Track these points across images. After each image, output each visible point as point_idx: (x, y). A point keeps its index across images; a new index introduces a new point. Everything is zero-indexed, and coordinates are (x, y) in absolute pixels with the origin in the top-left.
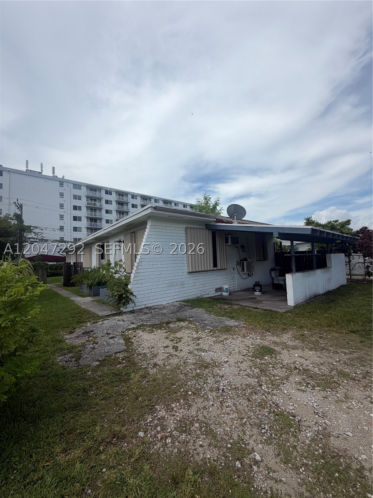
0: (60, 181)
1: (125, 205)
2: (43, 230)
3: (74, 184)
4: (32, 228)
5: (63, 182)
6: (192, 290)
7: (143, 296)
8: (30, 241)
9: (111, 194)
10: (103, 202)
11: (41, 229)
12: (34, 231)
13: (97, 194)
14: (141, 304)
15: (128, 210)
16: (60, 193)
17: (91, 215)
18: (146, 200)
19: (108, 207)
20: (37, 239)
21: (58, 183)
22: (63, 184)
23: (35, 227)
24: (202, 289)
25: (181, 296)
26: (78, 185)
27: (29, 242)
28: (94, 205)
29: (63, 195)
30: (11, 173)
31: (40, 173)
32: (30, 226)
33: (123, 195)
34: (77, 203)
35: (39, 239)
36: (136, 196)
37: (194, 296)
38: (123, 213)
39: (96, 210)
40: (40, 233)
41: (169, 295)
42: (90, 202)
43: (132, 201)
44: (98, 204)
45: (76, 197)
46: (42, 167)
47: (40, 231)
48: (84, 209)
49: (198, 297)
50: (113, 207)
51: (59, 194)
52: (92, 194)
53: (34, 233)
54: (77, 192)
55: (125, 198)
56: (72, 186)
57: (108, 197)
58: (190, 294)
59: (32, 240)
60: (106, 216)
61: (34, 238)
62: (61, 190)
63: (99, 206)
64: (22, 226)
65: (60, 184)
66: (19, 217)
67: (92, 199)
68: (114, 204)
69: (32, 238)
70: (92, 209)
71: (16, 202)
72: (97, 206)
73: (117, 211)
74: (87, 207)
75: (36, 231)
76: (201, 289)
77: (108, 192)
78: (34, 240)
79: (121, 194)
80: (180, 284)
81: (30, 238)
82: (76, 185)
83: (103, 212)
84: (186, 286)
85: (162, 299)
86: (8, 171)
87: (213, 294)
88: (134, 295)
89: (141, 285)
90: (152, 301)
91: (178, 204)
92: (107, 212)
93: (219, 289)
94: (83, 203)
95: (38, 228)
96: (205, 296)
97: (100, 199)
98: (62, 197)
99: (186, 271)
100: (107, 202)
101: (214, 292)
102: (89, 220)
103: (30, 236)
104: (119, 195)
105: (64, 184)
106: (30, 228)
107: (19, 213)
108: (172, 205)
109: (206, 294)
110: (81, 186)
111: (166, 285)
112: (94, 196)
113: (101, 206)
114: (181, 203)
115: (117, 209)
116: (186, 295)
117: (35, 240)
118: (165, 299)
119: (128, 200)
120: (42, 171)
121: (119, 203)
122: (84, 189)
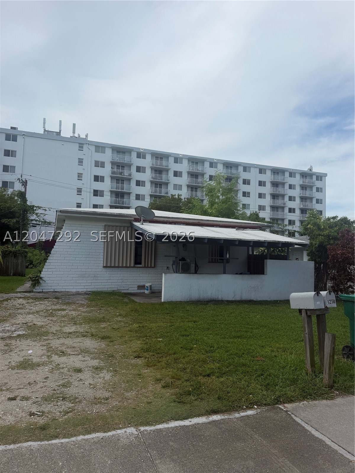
0: (79, 144)
1: (164, 173)
2: (46, 210)
3: (96, 146)
4: (35, 208)
5: (83, 144)
6: (107, 284)
7: (52, 282)
8: (33, 224)
9: (144, 157)
10: (134, 169)
11: (44, 210)
12: (37, 212)
13: (126, 159)
14: (50, 288)
15: (168, 180)
16: (79, 159)
17: (116, 189)
18: (197, 163)
19: (139, 176)
20: (39, 221)
21: (77, 146)
22: (82, 147)
23: (38, 207)
24: (120, 284)
25: (93, 287)
26: (102, 147)
27: (31, 224)
28: (121, 174)
29: (82, 162)
30: (25, 137)
31: (59, 133)
32: (33, 206)
33: (161, 158)
34: (99, 172)
35: (42, 222)
36: (181, 159)
37: (109, 289)
38: (161, 185)
39: (124, 180)
40: (43, 214)
41: (79, 284)
42: (115, 170)
43: (174, 167)
44: (126, 173)
45: (99, 164)
46: (60, 125)
47: (43, 212)
48: (108, 180)
49: (113, 291)
50: (147, 176)
51: (77, 160)
52: (118, 158)
53: (37, 214)
54: (100, 157)
55: (164, 163)
56: (93, 148)
57: (141, 162)
58: (104, 287)
59: (34, 222)
60: (137, 190)
61: (36, 221)
62: (80, 155)
63: (127, 175)
64: (25, 206)
65: (80, 147)
66: (22, 195)
67: (119, 166)
68: (148, 171)
69: (34, 220)
70: (118, 179)
71: (20, 178)
72: (124, 175)
73: (152, 182)
74: (112, 178)
75: (39, 211)
76: (118, 283)
77: (141, 155)
78: (36, 223)
79: (159, 156)
80: (93, 276)
81: (32, 220)
82: (99, 147)
83: (133, 183)
84: (99, 278)
85: (72, 287)
86: (23, 135)
87: (134, 290)
88: (43, 280)
89: (51, 273)
90: (61, 287)
91: (250, 167)
92: (138, 183)
93: (142, 287)
94: (106, 172)
95: (42, 209)
96: (123, 291)
97: (129, 166)
98: (82, 164)
99: (102, 265)
100: (139, 169)
101: (136, 289)
102: (114, 195)
103: (32, 218)
104: (157, 158)
105: (85, 147)
106: (33, 208)
107: (23, 190)
108: (239, 171)
109: (124, 290)
110: (105, 147)
111: (77, 276)
112: (121, 162)
113: (130, 175)
114: (255, 166)
115: (152, 180)
116: (98, 287)
117: (38, 223)
118: (75, 287)
119: (169, 166)
120: (60, 131)
121: (156, 171)
122: (109, 152)
